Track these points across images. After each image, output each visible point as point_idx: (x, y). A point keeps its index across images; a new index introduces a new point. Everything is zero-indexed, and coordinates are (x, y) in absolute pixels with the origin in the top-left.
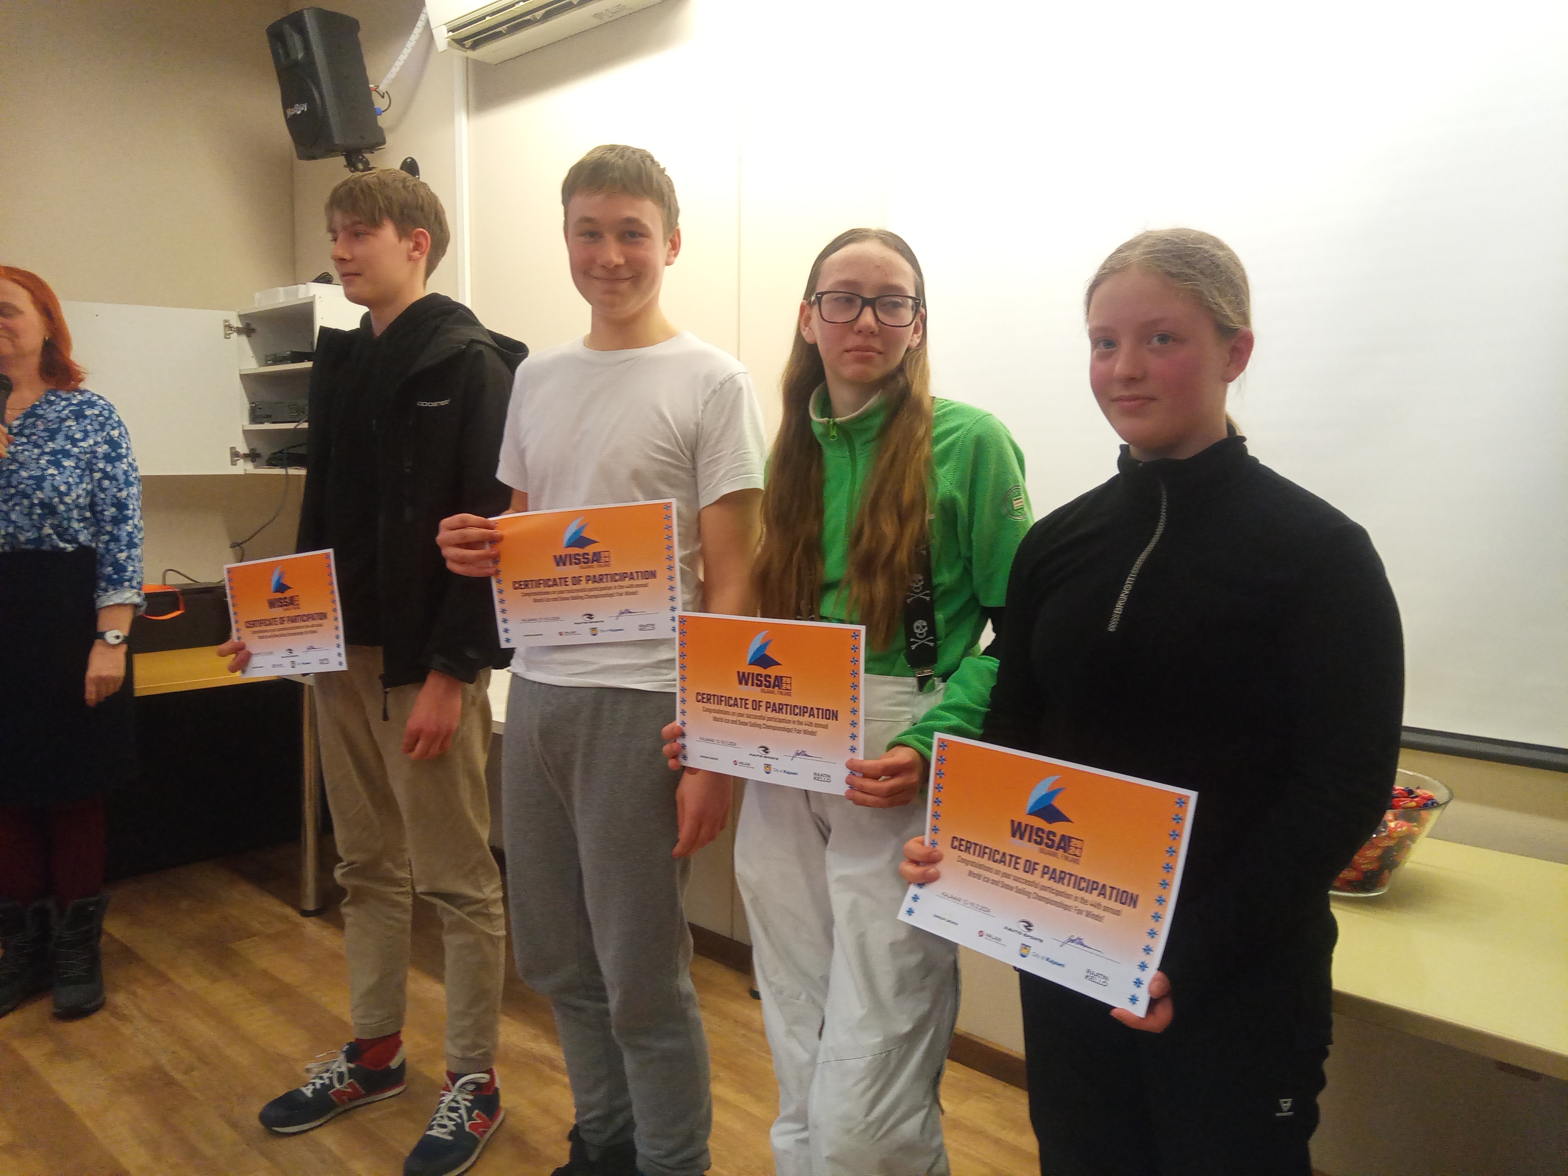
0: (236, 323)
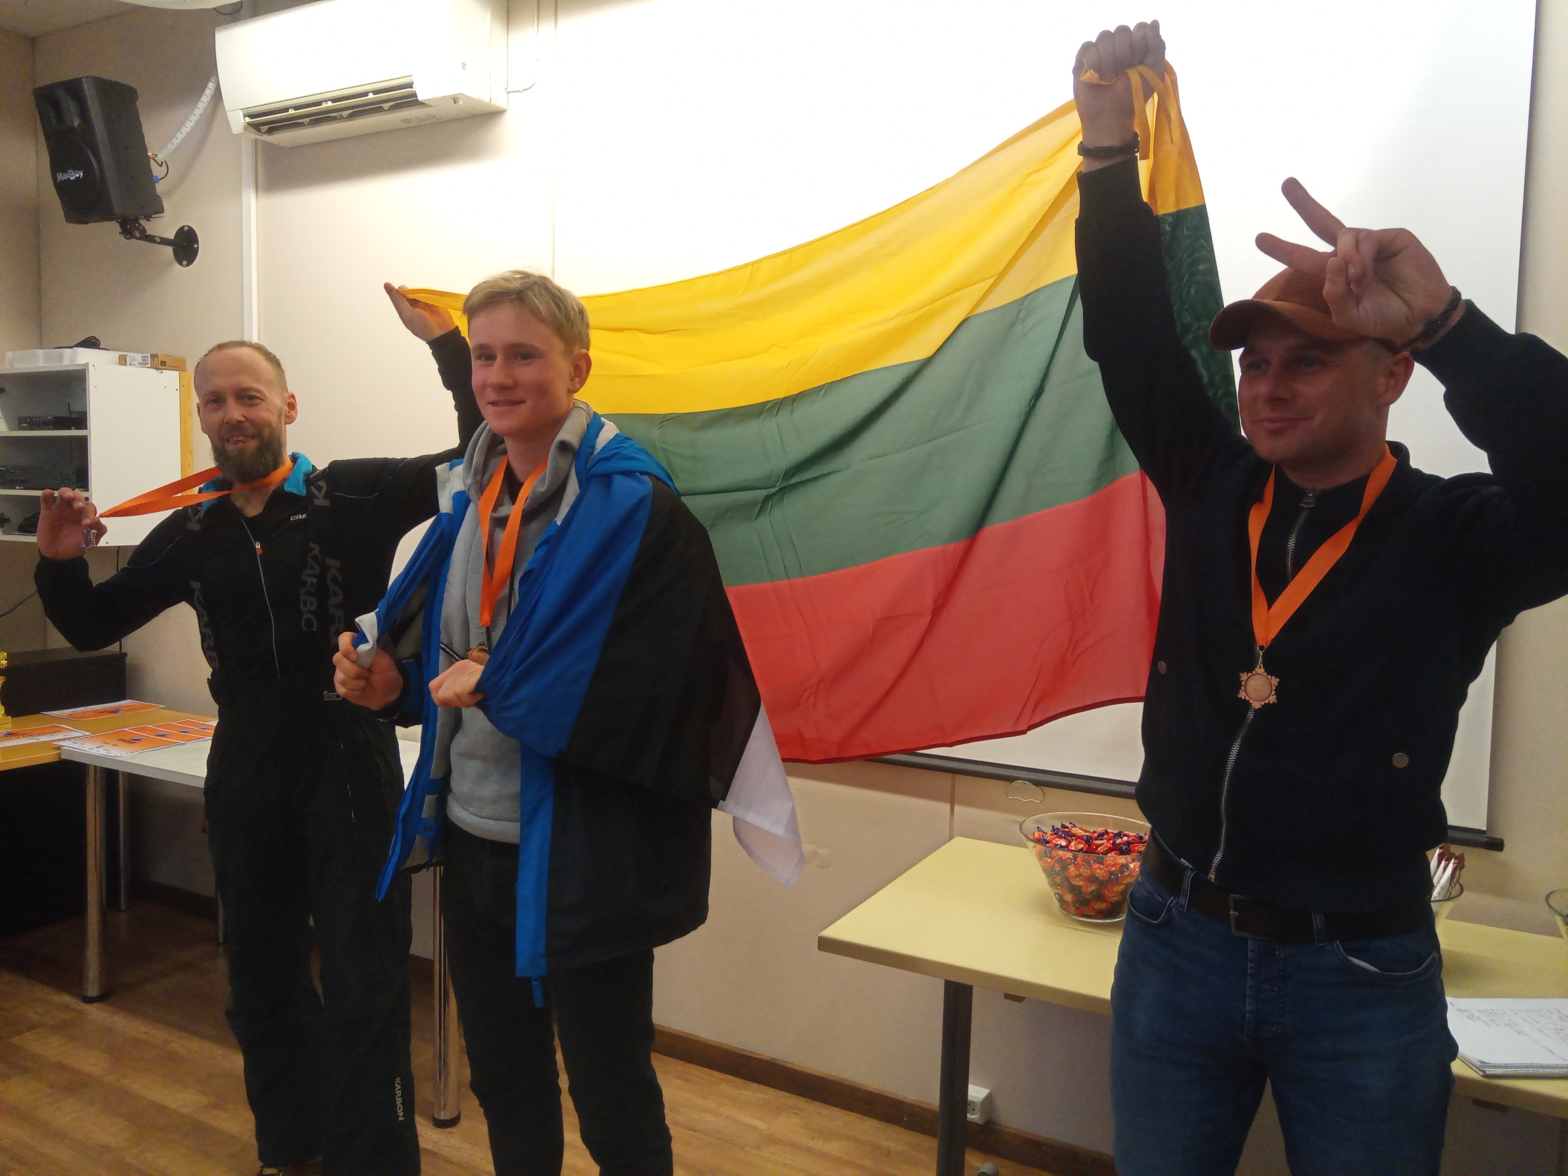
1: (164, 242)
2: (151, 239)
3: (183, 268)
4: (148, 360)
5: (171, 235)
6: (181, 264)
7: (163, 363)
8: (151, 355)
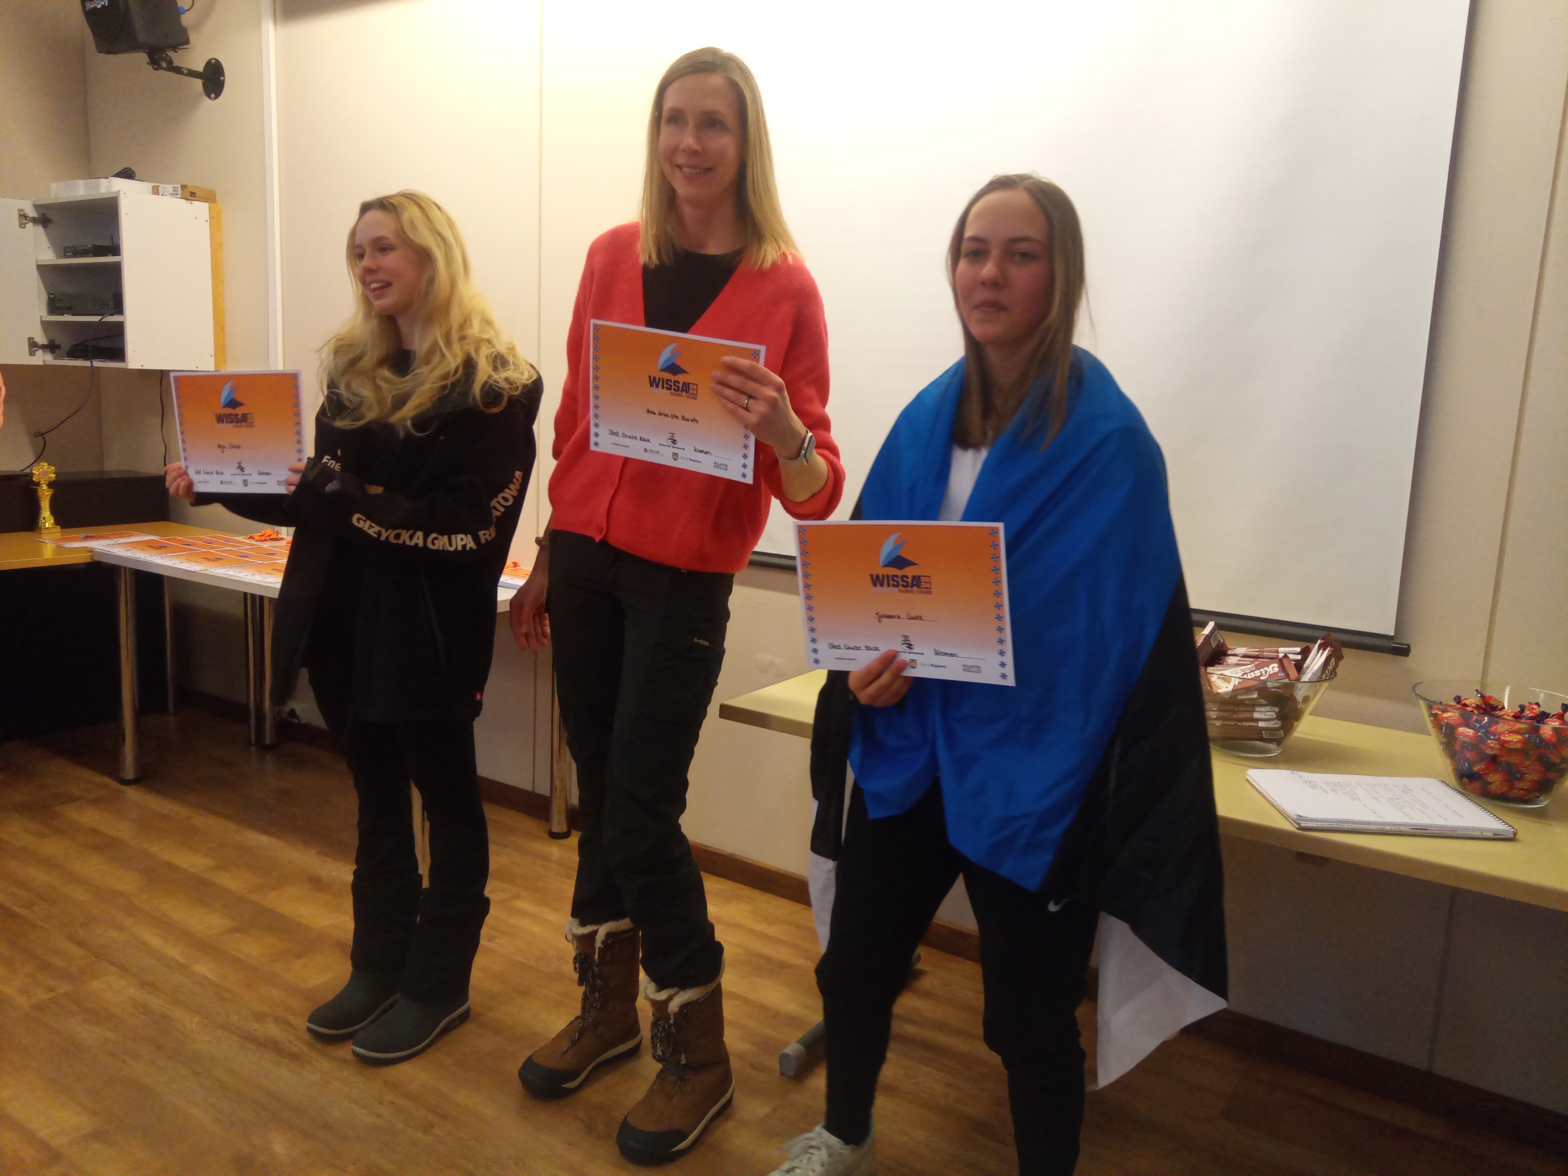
0: (32, 213)
1: (193, 74)
2: (178, 70)
3: (211, 101)
4: (178, 191)
5: (200, 68)
6: (209, 97)
7: (193, 194)
8: (181, 186)
